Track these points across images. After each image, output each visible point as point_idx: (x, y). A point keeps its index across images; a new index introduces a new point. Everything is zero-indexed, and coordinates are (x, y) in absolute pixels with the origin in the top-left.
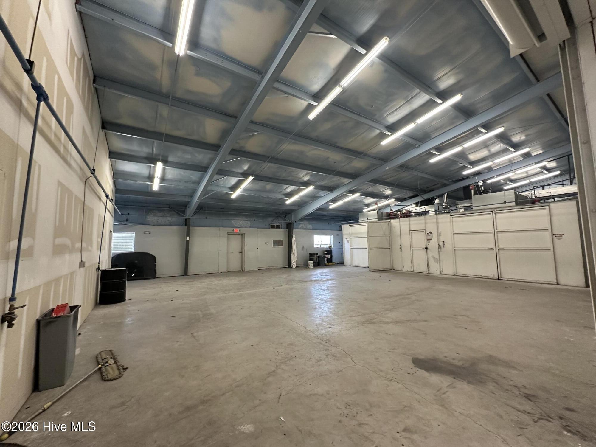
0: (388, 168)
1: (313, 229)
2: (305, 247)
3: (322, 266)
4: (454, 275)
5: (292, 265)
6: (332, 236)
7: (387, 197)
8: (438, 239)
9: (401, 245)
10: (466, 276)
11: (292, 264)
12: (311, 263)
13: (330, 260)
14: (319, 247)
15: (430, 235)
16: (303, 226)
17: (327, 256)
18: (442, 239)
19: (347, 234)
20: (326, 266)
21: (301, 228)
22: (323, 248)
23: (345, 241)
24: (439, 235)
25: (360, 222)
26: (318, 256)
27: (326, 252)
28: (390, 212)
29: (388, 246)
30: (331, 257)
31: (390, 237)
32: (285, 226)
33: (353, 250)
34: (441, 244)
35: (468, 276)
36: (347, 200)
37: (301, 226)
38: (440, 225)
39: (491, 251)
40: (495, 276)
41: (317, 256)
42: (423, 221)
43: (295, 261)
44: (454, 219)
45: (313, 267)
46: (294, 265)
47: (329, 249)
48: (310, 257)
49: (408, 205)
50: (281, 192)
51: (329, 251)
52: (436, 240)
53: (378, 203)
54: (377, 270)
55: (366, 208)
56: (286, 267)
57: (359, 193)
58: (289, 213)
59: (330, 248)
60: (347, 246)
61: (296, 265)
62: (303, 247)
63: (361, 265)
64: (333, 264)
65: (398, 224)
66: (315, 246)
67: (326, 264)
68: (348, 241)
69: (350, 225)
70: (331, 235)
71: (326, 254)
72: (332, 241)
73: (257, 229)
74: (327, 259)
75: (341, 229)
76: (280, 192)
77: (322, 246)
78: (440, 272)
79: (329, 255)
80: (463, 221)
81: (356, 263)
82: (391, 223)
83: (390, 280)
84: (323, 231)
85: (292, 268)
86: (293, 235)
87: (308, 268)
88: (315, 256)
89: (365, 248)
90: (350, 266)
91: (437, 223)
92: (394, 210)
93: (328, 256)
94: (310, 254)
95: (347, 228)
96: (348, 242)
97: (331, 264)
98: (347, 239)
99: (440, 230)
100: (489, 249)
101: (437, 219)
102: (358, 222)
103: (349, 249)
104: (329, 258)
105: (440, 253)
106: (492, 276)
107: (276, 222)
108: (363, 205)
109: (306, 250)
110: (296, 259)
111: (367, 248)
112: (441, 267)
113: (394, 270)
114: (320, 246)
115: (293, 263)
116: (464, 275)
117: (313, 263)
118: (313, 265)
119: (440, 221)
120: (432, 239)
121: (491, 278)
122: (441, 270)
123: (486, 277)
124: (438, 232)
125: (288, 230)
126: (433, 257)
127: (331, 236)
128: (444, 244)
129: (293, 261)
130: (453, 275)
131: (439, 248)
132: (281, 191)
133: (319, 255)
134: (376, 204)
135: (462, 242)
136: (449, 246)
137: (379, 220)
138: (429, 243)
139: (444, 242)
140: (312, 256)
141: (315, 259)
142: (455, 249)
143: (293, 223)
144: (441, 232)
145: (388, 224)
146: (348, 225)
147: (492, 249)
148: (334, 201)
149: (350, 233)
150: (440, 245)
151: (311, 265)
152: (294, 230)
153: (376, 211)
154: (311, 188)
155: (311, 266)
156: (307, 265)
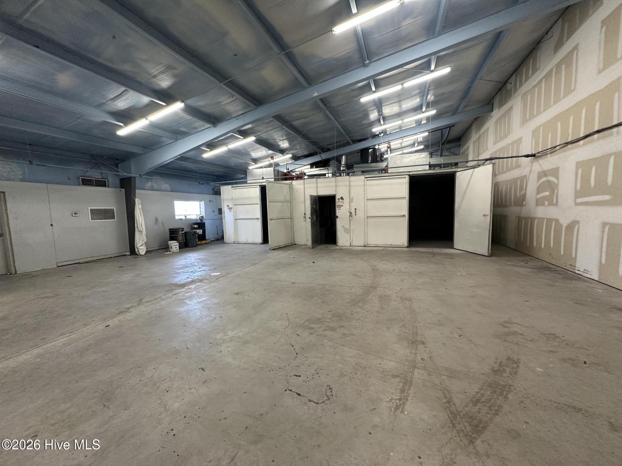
0: (316, 94)
1: (171, 191)
2: (160, 219)
3: (192, 247)
4: (365, 246)
5: (138, 251)
6: (203, 202)
7: (282, 151)
8: (350, 205)
9: (305, 214)
10: (377, 246)
11: (138, 248)
12: (174, 245)
13: (202, 237)
14: (183, 218)
15: (341, 200)
16: (154, 184)
17: (198, 231)
18: (354, 205)
19: (228, 199)
20: (198, 247)
21: (151, 189)
22: (190, 220)
23: (225, 210)
24: (351, 201)
25: (248, 182)
26: (185, 233)
27: (196, 226)
28: (285, 171)
29: (288, 215)
30: (204, 232)
31: (292, 203)
32: (118, 182)
33: (238, 221)
34: (353, 211)
35: (379, 246)
36: (233, 145)
37: (151, 185)
38: (352, 189)
39: (403, 219)
40: (404, 244)
41: (183, 232)
42: (334, 184)
43: (144, 242)
44: (368, 182)
45: (178, 251)
46: (141, 249)
47: (199, 221)
48: (170, 234)
49: (305, 165)
50: (104, 104)
51: (201, 224)
52: (348, 206)
53: (274, 158)
54: (278, 247)
55: (254, 165)
56: (126, 255)
57: (255, 136)
58: (123, 160)
59: (201, 220)
60: (228, 217)
61: (146, 248)
62: (157, 219)
63: (250, 241)
64: (207, 241)
65: (302, 187)
66: (177, 217)
67: (198, 243)
68: (230, 209)
69: (232, 187)
70: (201, 201)
71: (196, 229)
72: (203, 210)
73: (45, 184)
74: (199, 235)
75: (217, 193)
76: (99, 106)
77: (188, 217)
78: (350, 243)
79: (201, 230)
80: (377, 185)
81: (242, 239)
82: (292, 185)
83: (314, 262)
84: (186, 195)
85: (137, 254)
86: (136, 200)
87: (168, 253)
88: (180, 232)
89: (257, 219)
90: (234, 243)
91: (350, 186)
92: (290, 169)
93: (200, 232)
94: (170, 229)
95: (227, 191)
96: (230, 211)
97: (203, 242)
98: (228, 206)
99: (352, 195)
100: (401, 216)
101: (350, 182)
102: (246, 182)
103: (233, 220)
104: (201, 235)
105: (351, 221)
106: (401, 244)
107: (95, 174)
108: (250, 160)
109: (163, 224)
110: (145, 240)
111: (258, 219)
112: (351, 238)
113: (295, 244)
114: (186, 217)
115: (140, 246)
116: (375, 246)
117: (178, 243)
118: (178, 247)
119: (352, 184)
120: (343, 206)
121: (401, 246)
122: (351, 241)
123: (396, 246)
124: (350, 198)
125: (124, 190)
126: (343, 227)
127: (201, 203)
128: (356, 212)
129: (139, 243)
130: (363, 245)
131: (350, 216)
132: (104, 101)
133: (185, 230)
134: (272, 158)
135: (374, 209)
136: (361, 214)
137: (275, 180)
138: (339, 211)
139: (356, 209)
140: (173, 234)
141: (180, 238)
142: (367, 217)
143: (135, 178)
144: (353, 197)
145: (288, 185)
146: (230, 186)
147: (404, 216)
148: (211, 145)
149: (232, 198)
150: (351, 213)
151: (174, 247)
152: (138, 191)
153: (272, 169)
154: (178, 106)
155: (175, 249)
156: (167, 248)
